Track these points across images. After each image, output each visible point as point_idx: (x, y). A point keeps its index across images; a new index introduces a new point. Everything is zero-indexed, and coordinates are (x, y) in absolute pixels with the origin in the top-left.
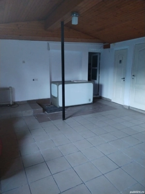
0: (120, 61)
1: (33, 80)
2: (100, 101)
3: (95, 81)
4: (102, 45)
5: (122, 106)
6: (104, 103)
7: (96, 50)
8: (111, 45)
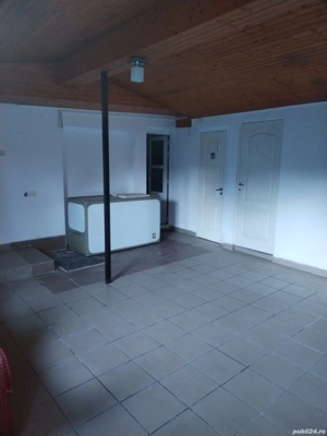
0: (213, 154)
1: (26, 195)
2: (172, 237)
3: (160, 194)
4: (173, 119)
5: (220, 246)
6: (183, 240)
7: (160, 129)
8: (194, 121)
